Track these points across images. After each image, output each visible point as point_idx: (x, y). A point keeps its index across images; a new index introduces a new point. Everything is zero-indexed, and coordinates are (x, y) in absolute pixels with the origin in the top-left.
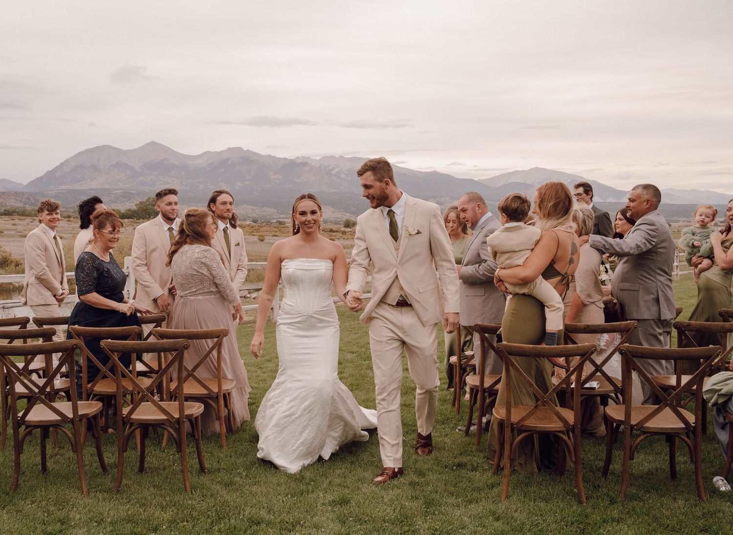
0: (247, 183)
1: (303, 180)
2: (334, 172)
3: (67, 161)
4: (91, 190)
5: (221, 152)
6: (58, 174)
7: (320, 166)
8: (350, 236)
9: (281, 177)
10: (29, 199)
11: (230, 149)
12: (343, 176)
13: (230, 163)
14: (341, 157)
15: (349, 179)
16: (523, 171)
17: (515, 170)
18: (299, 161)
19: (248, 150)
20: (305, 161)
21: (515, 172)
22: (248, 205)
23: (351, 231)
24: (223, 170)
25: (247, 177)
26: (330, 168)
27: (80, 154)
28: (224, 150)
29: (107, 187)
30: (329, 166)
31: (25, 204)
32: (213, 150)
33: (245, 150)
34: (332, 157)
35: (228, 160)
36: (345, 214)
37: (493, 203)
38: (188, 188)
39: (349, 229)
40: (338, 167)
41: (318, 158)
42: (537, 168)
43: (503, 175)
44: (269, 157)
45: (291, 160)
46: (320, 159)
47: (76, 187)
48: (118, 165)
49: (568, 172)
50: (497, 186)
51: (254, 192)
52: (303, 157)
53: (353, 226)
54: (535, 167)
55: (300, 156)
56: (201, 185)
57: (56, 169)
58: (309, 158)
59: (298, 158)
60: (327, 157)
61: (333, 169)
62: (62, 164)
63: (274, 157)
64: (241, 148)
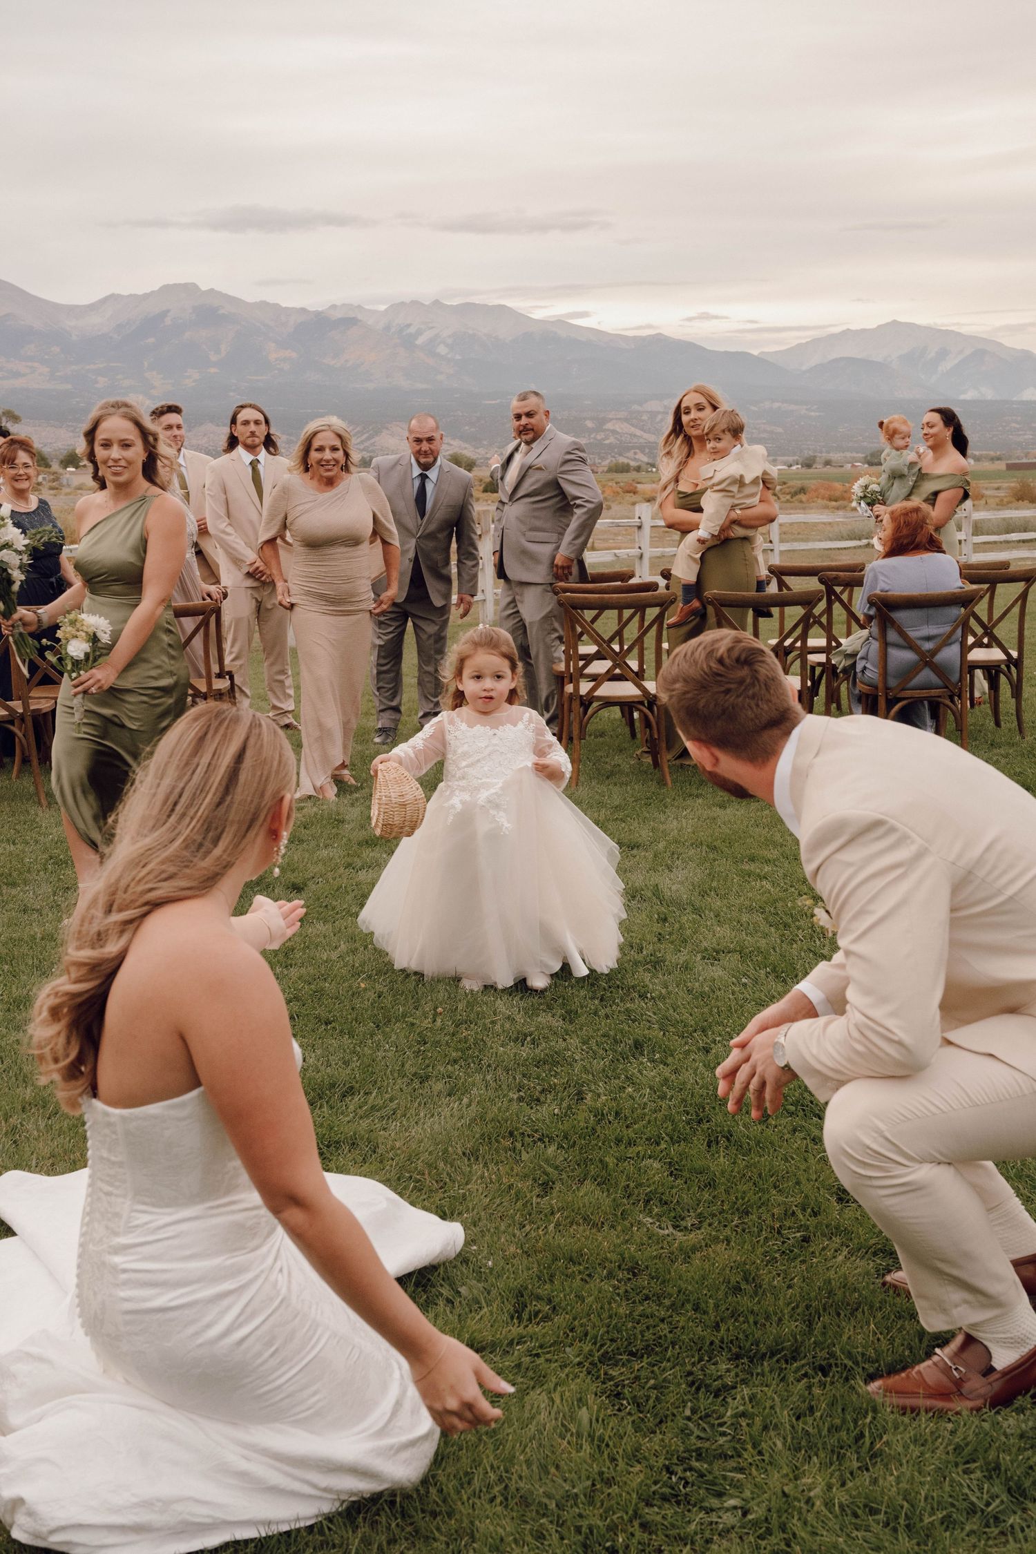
0: (213, 370)
1: (347, 361)
2: (419, 341)
5: (146, 296)
7: (387, 328)
9: (294, 355)
11: (167, 289)
12: (442, 350)
13: (168, 321)
14: (437, 303)
15: (458, 357)
16: (863, 331)
17: (844, 328)
18: (338, 315)
19: (212, 290)
20: (353, 315)
21: (847, 332)
22: (218, 426)
24: (151, 340)
25: (214, 358)
26: (412, 330)
28: (152, 292)
30: (409, 326)
32: (125, 292)
33: (204, 288)
34: (415, 304)
35: (165, 314)
36: (452, 442)
37: (792, 407)
38: (69, 386)
40: (432, 328)
41: (383, 308)
42: (895, 323)
43: (815, 342)
44: (263, 305)
45: (318, 314)
46: (386, 310)
49: (964, 330)
50: (804, 368)
51: (232, 394)
52: (344, 305)
54: (889, 320)
55: (338, 303)
56: (100, 379)
58: (359, 307)
59: (334, 307)
60: (402, 303)
61: (419, 333)
63: (276, 306)
64: (194, 285)
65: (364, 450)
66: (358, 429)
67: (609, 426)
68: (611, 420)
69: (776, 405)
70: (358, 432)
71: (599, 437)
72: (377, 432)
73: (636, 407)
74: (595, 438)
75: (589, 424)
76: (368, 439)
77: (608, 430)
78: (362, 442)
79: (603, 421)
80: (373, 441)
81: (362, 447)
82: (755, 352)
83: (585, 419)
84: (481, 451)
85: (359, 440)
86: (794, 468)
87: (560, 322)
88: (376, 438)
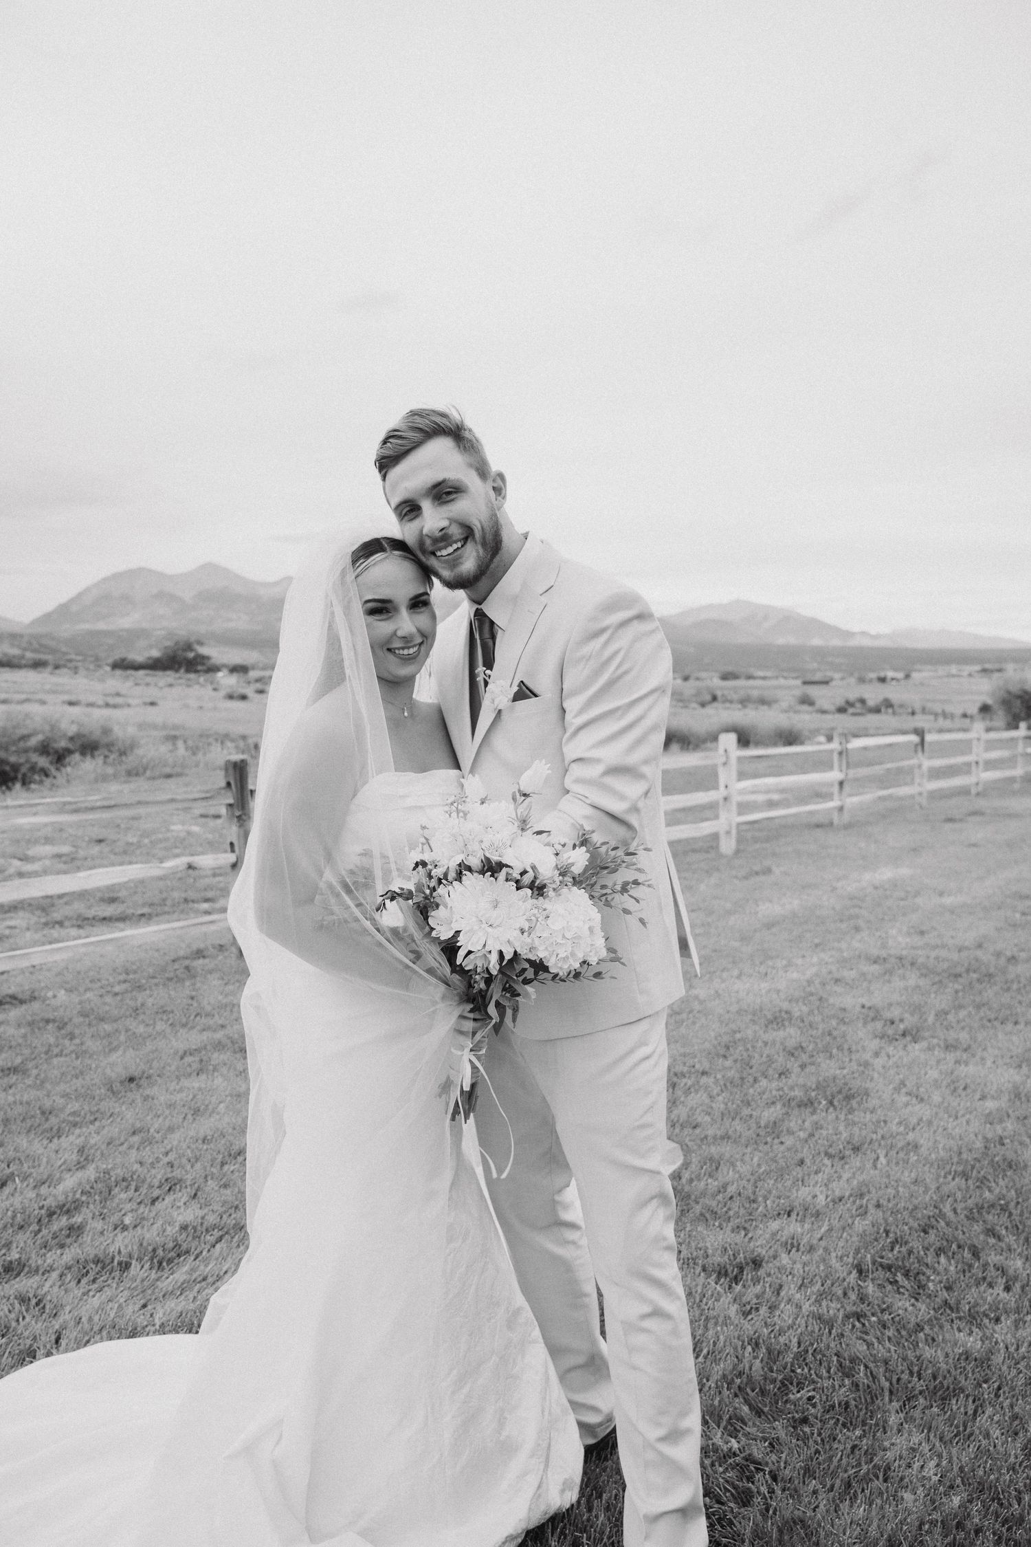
3: (88, 590)
4: (122, 630)
6: (74, 608)
10: (31, 644)
16: (720, 604)
17: (710, 603)
21: (711, 605)
27: (105, 580)
29: (145, 625)
31: (25, 649)
42: (739, 602)
47: (101, 626)
48: (160, 595)
57: (72, 601)
62: (80, 595)
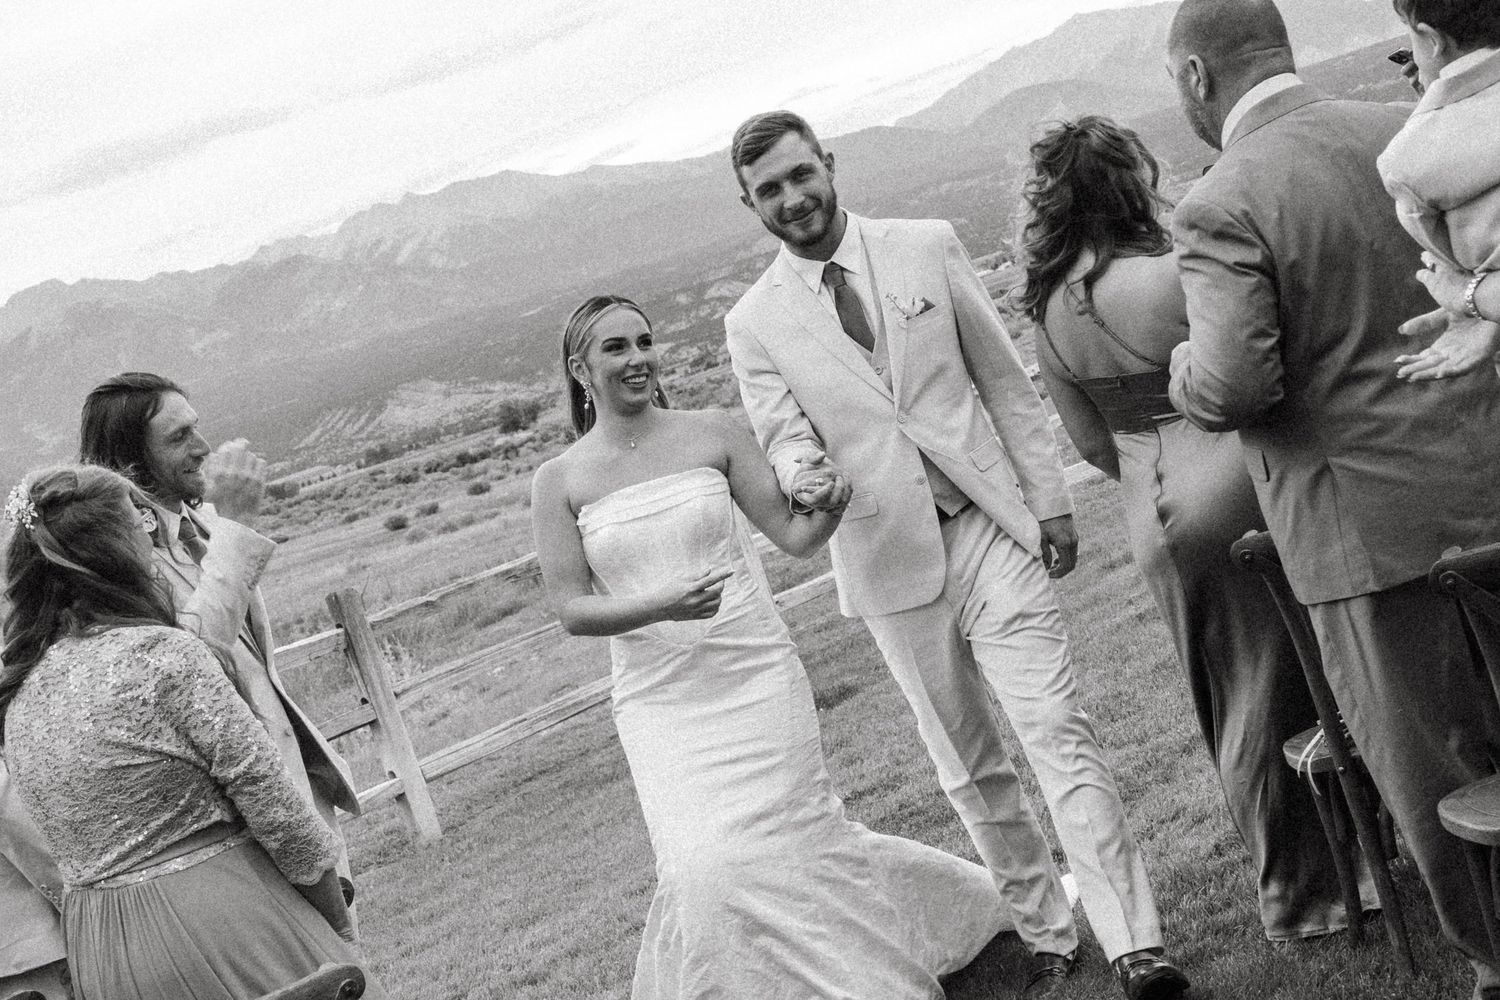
1: (306, 319)
2: (400, 260)
7: (347, 254)
8: (535, 457)
9: (228, 334)
12: (437, 261)
13: (33, 342)
14: (410, 199)
15: (464, 264)
16: (1037, 43)
17: (1008, 47)
18: (275, 257)
20: (292, 253)
21: (1015, 55)
23: (531, 439)
26: (386, 247)
30: (379, 242)
33: (69, 282)
34: (380, 209)
35: (22, 339)
36: (491, 388)
39: (521, 435)
40: (412, 235)
41: (334, 228)
42: (1079, 20)
44: (163, 277)
45: (244, 265)
46: (341, 231)
50: (966, 124)
52: (278, 242)
53: (534, 419)
58: (300, 238)
59: (263, 249)
60: (361, 214)
61: (396, 248)
63: (181, 276)
64: (54, 283)
65: (368, 439)
66: (351, 411)
67: (712, 292)
68: (712, 284)
69: (945, 187)
70: (352, 416)
71: (702, 314)
72: (380, 407)
73: (742, 255)
74: (696, 317)
75: (682, 299)
76: (371, 419)
77: (712, 299)
78: (362, 429)
79: (703, 287)
80: (376, 422)
81: (363, 435)
82: (890, 122)
83: (675, 293)
84: (538, 386)
85: (356, 428)
86: (1002, 268)
87: (595, 169)
88: (382, 417)
